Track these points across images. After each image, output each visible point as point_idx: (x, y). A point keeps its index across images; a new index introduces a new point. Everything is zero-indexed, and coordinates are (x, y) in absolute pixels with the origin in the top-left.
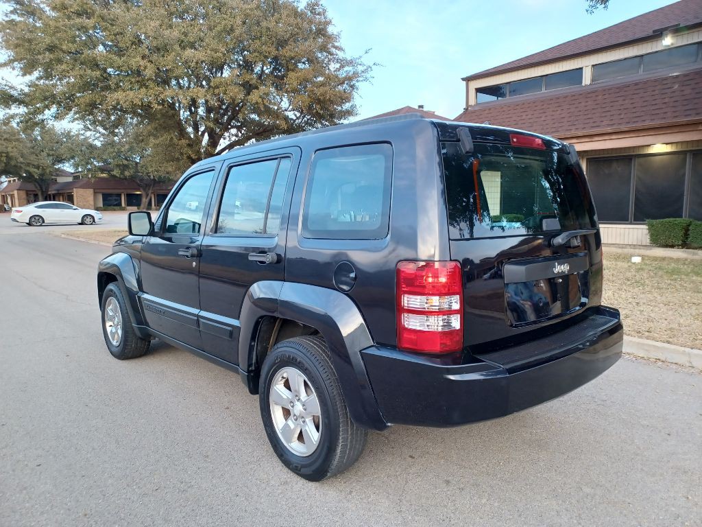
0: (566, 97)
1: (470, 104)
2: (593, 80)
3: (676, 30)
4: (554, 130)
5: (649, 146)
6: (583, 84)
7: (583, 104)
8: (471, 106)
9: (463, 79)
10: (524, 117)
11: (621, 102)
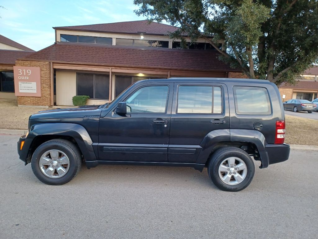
0: (106, 48)
1: (58, 41)
2: (116, 44)
3: (145, 34)
4: (104, 62)
5: (138, 73)
6: (113, 45)
7: (114, 53)
8: (58, 42)
9: (54, 28)
10: (88, 53)
11: (129, 56)
